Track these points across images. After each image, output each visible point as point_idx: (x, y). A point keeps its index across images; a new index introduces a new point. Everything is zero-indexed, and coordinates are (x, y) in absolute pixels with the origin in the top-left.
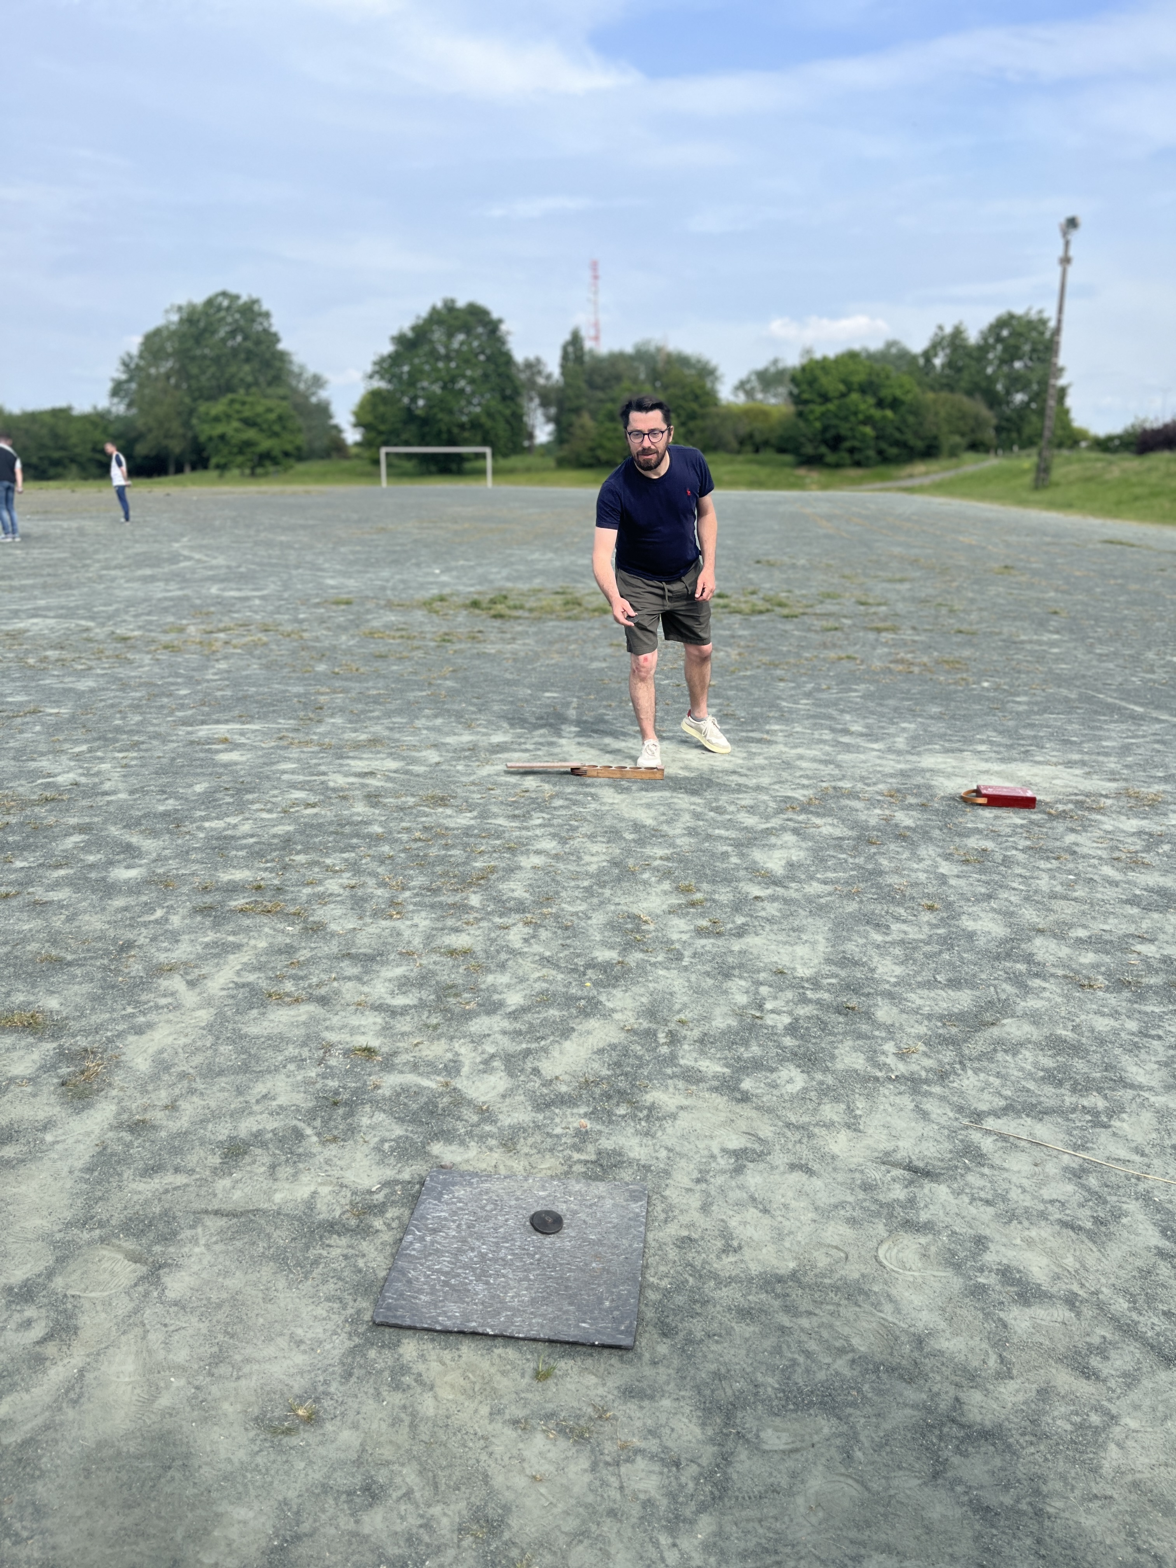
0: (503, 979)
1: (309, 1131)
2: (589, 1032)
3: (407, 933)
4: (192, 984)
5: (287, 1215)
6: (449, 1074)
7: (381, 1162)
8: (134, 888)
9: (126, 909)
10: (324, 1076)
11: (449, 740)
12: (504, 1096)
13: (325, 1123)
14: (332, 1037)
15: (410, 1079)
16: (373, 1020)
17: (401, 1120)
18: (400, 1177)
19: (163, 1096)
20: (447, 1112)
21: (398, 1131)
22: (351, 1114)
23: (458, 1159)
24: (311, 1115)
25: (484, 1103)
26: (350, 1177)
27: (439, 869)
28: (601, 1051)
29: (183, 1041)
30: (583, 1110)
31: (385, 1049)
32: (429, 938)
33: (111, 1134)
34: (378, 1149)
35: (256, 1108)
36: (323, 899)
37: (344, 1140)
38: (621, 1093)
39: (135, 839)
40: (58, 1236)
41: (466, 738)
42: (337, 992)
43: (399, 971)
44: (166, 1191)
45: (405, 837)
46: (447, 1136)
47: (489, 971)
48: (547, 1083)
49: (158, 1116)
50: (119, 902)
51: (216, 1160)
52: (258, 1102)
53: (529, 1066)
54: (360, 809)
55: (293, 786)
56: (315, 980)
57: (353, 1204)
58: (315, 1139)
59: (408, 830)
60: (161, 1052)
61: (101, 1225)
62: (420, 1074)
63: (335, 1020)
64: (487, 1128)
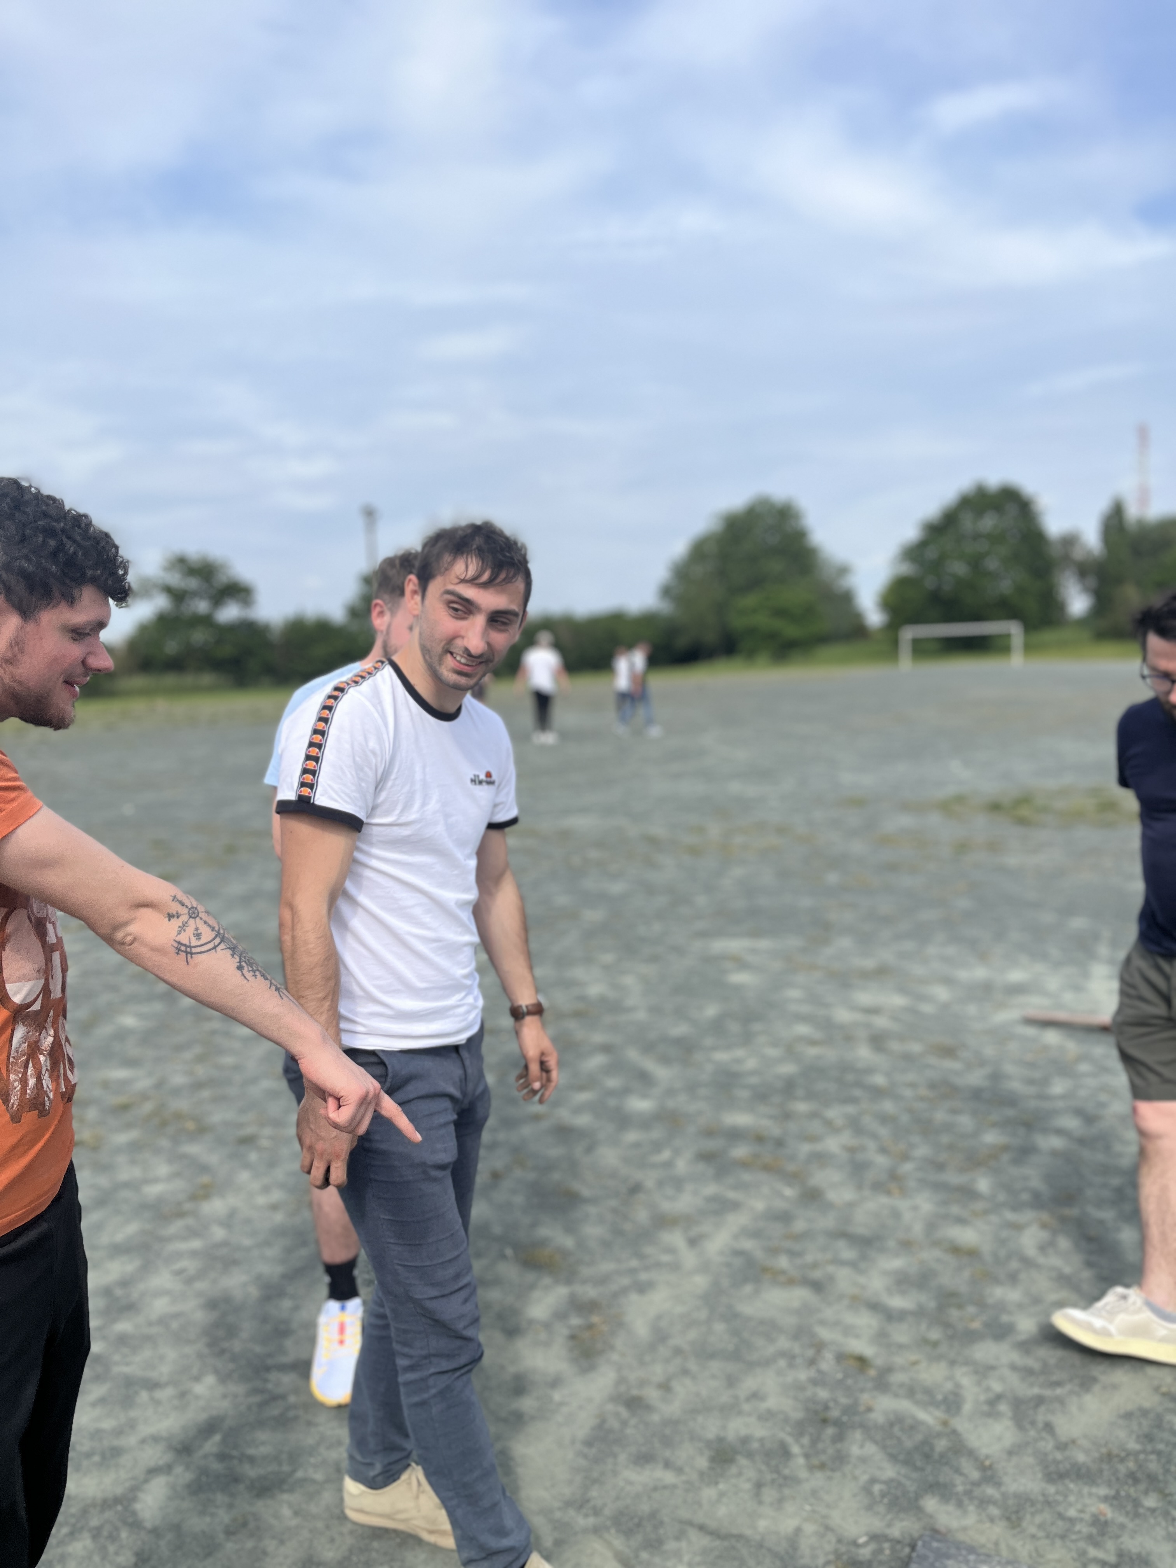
0: (1013, 1295)
1: (796, 1449)
2: (1115, 1387)
3: (907, 1216)
4: (693, 1242)
5: (769, 1550)
6: (948, 1410)
7: (869, 1508)
8: (646, 1122)
9: (637, 1145)
10: (815, 1382)
11: (963, 975)
12: (1010, 1453)
13: (814, 1442)
14: (824, 1334)
15: (904, 1405)
16: (866, 1321)
17: (893, 1458)
18: (888, 1531)
19: (658, 1371)
20: (943, 1460)
21: (889, 1472)
22: (839, 1438)
23: (954, 1524)
24: (800, 1428)
25: (987, 1457)
26: (836, 1518)
27: (945, 1139)
28: (1128, 1416)
29: (679, 1309)
30: (1103, 1491)
31: (879, 1362)
32: (931, 1226)
33: (610, 1407)
34: (867, 1489)
35: (746, 1407)
36: (821, 1159)
37: (833, 1470)
38: (1152, 1478)
39: (650, 1065)
40: (558, 1515)
41: (979, 973)
42: (831, 1278)
43: (897, 1263)
44: (655, 1489)
45: (908, 1093)
46: (943, 1490)
47: (996, 1281)
48: (1062, 1446)
49: (652, 1394)
50: (632, 1136)
51: (702, 1462)
52: (748, 1399)
53: (1041, 1417)
54: (864, 1053)
55: (801, 1018)
56: (809, 1258)
57: (838, 1555)
58: (801, 1461)
59: (913, 1085)
60: (659, 1317)
61: (596, 1512)
62: (917, 1403)
63: (829, 1313)
64: (990, 1491)
